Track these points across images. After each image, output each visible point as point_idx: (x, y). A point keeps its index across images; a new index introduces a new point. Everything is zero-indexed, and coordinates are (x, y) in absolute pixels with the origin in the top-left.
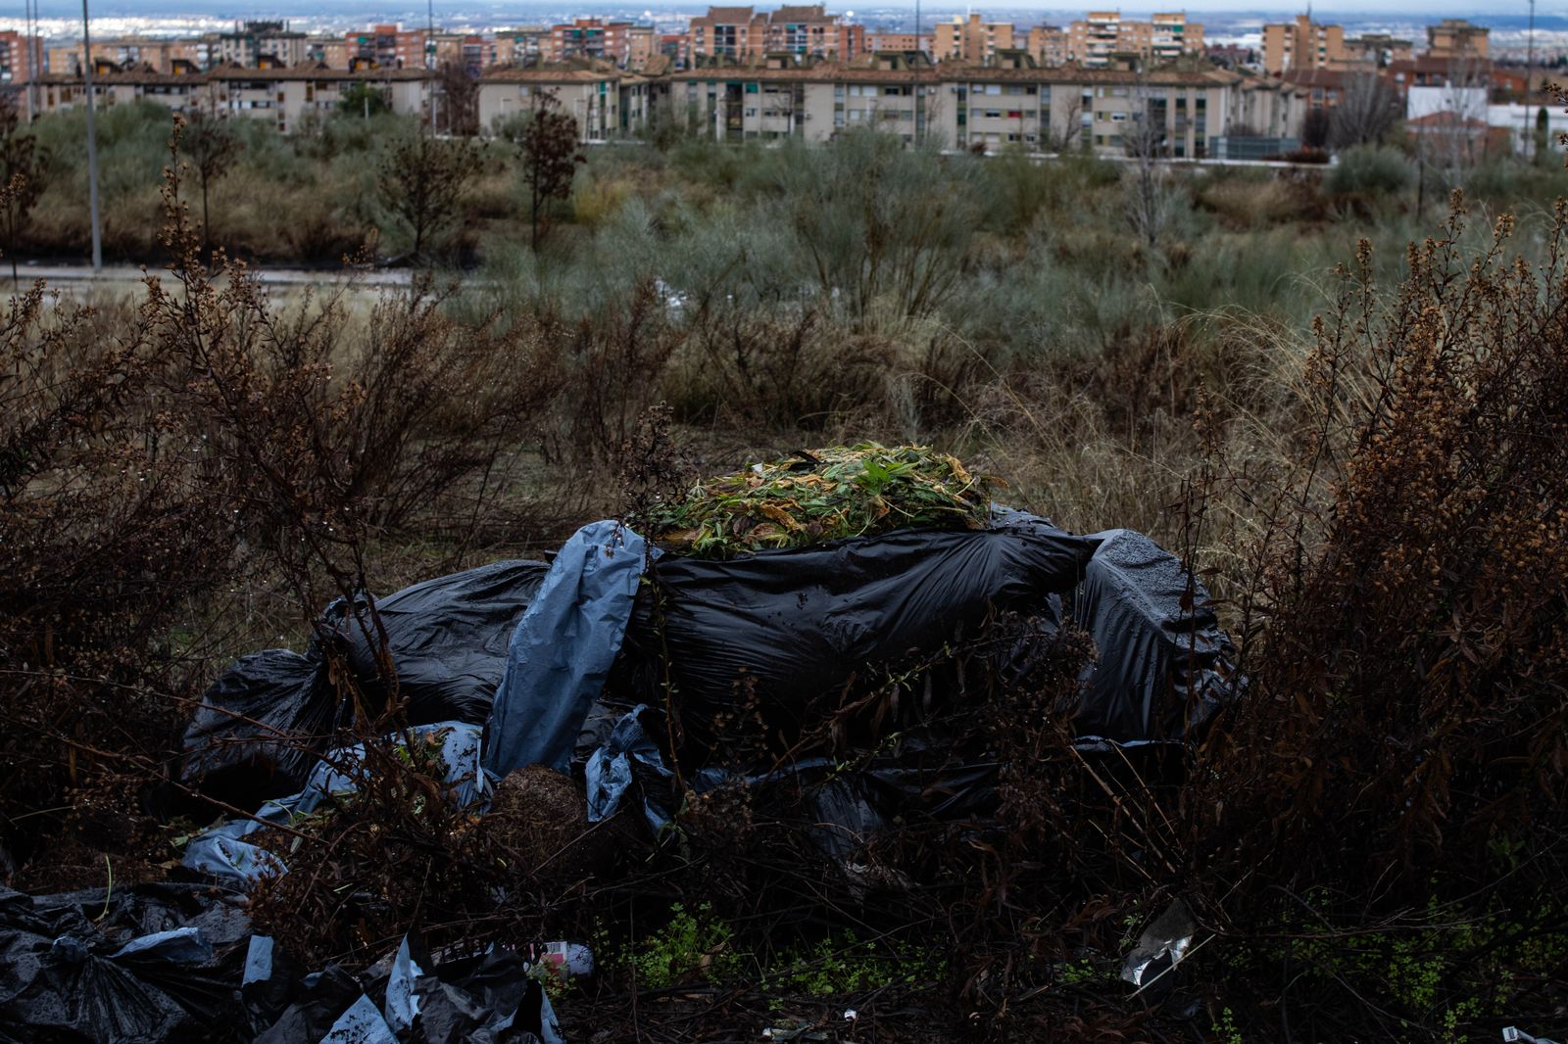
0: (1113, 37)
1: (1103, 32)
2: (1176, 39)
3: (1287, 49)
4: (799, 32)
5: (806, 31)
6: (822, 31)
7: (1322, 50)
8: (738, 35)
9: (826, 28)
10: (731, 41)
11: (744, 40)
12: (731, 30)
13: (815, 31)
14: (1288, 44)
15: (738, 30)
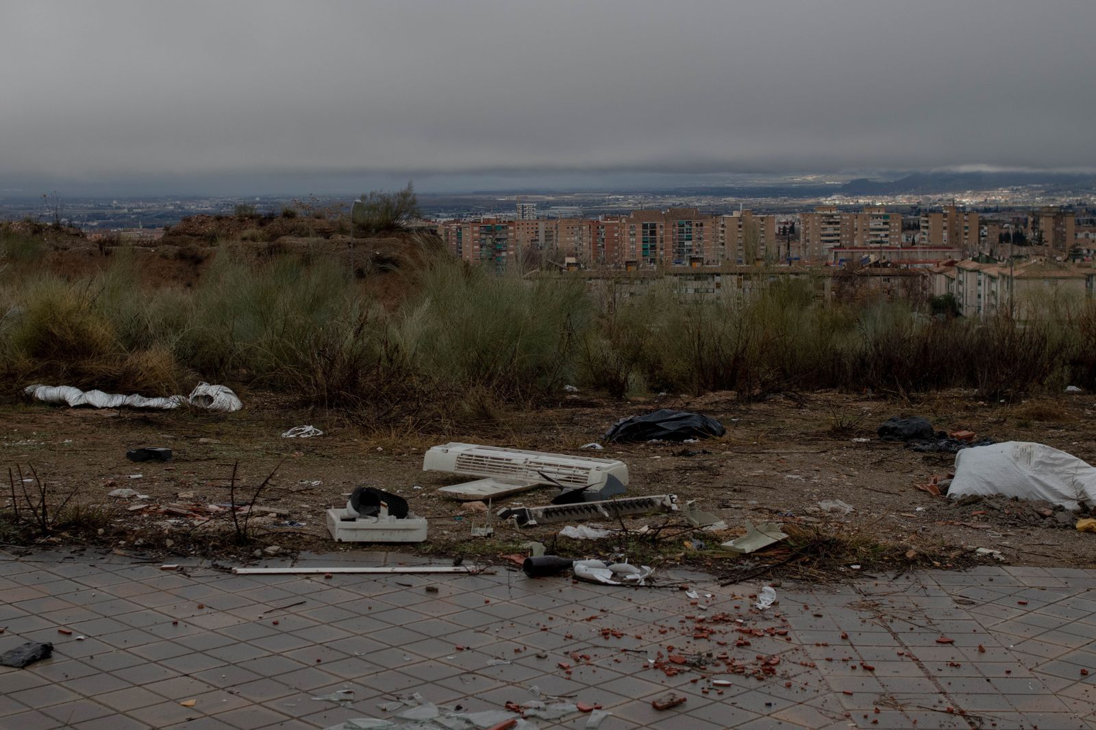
0: (837, 223)
1: (832, 220)
2: (885, 223)
3: (945, 228)
4: (687, 226)
5: (691, 225)
6: (702, 225)
7: (966, 228)
8: (658, 229)
9: (704, 223)
10: (653, 233)
11: (662, 232)
12: (653, 226)
13: (697, 225)
14: (945, 224)
15: (658, 226)
